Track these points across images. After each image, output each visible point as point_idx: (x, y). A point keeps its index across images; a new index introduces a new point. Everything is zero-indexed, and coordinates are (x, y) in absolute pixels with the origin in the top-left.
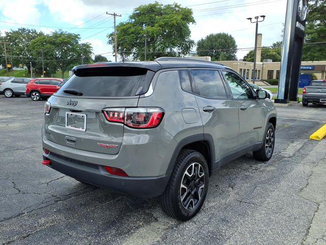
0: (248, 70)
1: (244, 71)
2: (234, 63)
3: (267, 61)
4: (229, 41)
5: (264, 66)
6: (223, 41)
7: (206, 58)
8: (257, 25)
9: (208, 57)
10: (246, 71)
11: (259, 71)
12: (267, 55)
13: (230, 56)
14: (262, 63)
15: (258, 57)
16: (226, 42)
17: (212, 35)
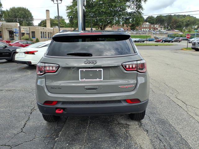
0: (46, 32)
1: (44, 33)
2: (37, 28)
3: (55, 27)
4: (27, 13)
5: (54, 30)
6: (23, 12)
7: (16, 24)
8: (58, 5)
9: (17, 23)
10: (45, 33)
11: (52, 33)
12: (53, 23)
13: (29, 23)
14: (52, 28)
15: (48, 24)
16: (25, 13)
17: (14, 8)
